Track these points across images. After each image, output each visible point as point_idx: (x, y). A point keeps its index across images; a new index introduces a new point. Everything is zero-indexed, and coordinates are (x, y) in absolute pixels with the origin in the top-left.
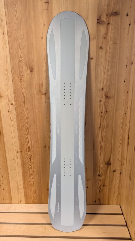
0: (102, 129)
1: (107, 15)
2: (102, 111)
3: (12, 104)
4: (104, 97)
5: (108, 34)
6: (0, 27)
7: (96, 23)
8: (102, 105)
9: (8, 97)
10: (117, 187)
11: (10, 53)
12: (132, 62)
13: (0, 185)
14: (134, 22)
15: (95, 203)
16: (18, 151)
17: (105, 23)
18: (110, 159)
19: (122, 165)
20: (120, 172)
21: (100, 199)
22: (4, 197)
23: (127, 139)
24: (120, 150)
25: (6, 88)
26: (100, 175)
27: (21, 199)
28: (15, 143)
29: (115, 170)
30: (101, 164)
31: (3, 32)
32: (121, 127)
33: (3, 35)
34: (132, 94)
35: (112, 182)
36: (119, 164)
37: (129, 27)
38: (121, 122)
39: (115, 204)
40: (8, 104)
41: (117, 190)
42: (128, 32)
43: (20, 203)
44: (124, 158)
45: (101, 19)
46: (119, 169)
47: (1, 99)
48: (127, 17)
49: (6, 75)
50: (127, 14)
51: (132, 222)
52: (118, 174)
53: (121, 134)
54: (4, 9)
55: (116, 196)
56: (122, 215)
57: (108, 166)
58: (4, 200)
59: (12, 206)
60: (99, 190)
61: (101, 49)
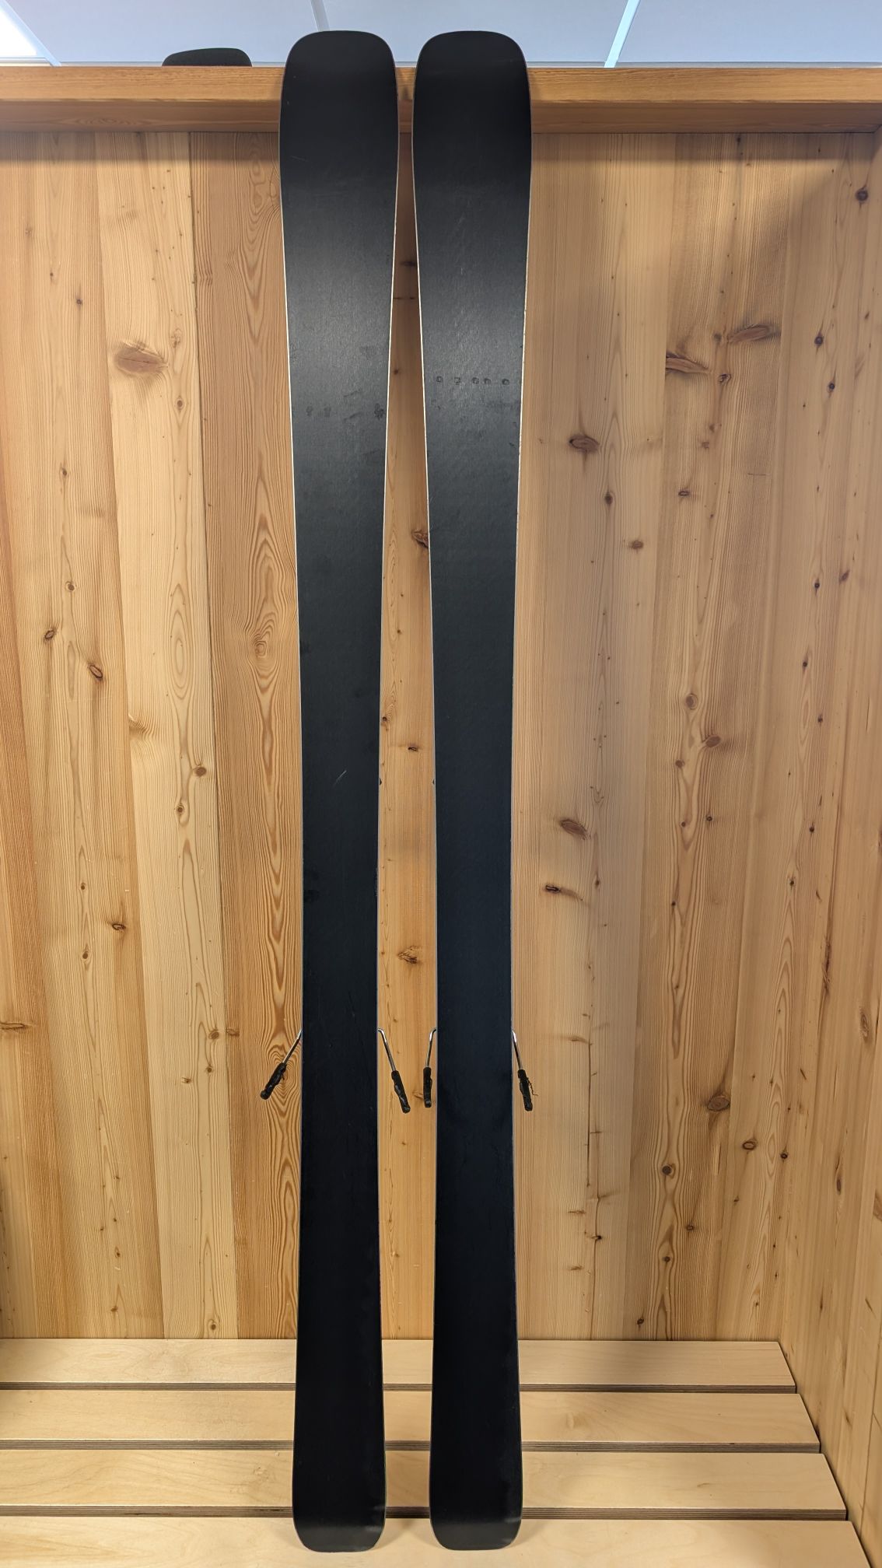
0: (683, 909)
1: (718, 337)
2: (688, 812)
3: (201, 771)
4: (699, 743)
5: (721, 425)
6: (164, 373)
7: (664, 370)
8: (689, 782)
9: (183, 734)
10: (765, 1238)
11: (210, 505)
12: (844, 571)
13: (102, 1230)
14: (857, 375)
15: (640, 1327)
16: (218, 1027)
17: (706, 372)
18: (725, 1077)
19: (789, 1109)
20: (781, 1152)
21: (668, 1305)
22: (119, 1298)
23: (821, 970)
24: (780, 1030)
25: (175, 686)
26: (673, 1165)
27: (218, 1312)
28: (203, 986)
29: (754, 1138)
30: (677, 1103)
31: (180, 396)
32: (787, 904)
33: (177, 411)
34: (843, 727)
35: (735, 1204)
36: (777, 1103)
37: (830, 395)
38: (788, 877)
39: (749, 1337)
40: (179, 771)
41: (762, 1255)
42: (825, 422)
43: (210, 1331)
44: (801, 1071)
45: (685, 353)
46: (773, 1136)
47: (140, 743)
48: (817, 349)
49: (180, 614)
50: (817, 338)
51: (850, 1416)
52: (772, 1160)
53: (788, 940)
54: (191, 287)
55: (758, 1286)
56: (795, 1390)
57: (717, 1117)
58: (115, 1315)
59: (164, 1353)
60: (665, 1256)
61: (685, 502)
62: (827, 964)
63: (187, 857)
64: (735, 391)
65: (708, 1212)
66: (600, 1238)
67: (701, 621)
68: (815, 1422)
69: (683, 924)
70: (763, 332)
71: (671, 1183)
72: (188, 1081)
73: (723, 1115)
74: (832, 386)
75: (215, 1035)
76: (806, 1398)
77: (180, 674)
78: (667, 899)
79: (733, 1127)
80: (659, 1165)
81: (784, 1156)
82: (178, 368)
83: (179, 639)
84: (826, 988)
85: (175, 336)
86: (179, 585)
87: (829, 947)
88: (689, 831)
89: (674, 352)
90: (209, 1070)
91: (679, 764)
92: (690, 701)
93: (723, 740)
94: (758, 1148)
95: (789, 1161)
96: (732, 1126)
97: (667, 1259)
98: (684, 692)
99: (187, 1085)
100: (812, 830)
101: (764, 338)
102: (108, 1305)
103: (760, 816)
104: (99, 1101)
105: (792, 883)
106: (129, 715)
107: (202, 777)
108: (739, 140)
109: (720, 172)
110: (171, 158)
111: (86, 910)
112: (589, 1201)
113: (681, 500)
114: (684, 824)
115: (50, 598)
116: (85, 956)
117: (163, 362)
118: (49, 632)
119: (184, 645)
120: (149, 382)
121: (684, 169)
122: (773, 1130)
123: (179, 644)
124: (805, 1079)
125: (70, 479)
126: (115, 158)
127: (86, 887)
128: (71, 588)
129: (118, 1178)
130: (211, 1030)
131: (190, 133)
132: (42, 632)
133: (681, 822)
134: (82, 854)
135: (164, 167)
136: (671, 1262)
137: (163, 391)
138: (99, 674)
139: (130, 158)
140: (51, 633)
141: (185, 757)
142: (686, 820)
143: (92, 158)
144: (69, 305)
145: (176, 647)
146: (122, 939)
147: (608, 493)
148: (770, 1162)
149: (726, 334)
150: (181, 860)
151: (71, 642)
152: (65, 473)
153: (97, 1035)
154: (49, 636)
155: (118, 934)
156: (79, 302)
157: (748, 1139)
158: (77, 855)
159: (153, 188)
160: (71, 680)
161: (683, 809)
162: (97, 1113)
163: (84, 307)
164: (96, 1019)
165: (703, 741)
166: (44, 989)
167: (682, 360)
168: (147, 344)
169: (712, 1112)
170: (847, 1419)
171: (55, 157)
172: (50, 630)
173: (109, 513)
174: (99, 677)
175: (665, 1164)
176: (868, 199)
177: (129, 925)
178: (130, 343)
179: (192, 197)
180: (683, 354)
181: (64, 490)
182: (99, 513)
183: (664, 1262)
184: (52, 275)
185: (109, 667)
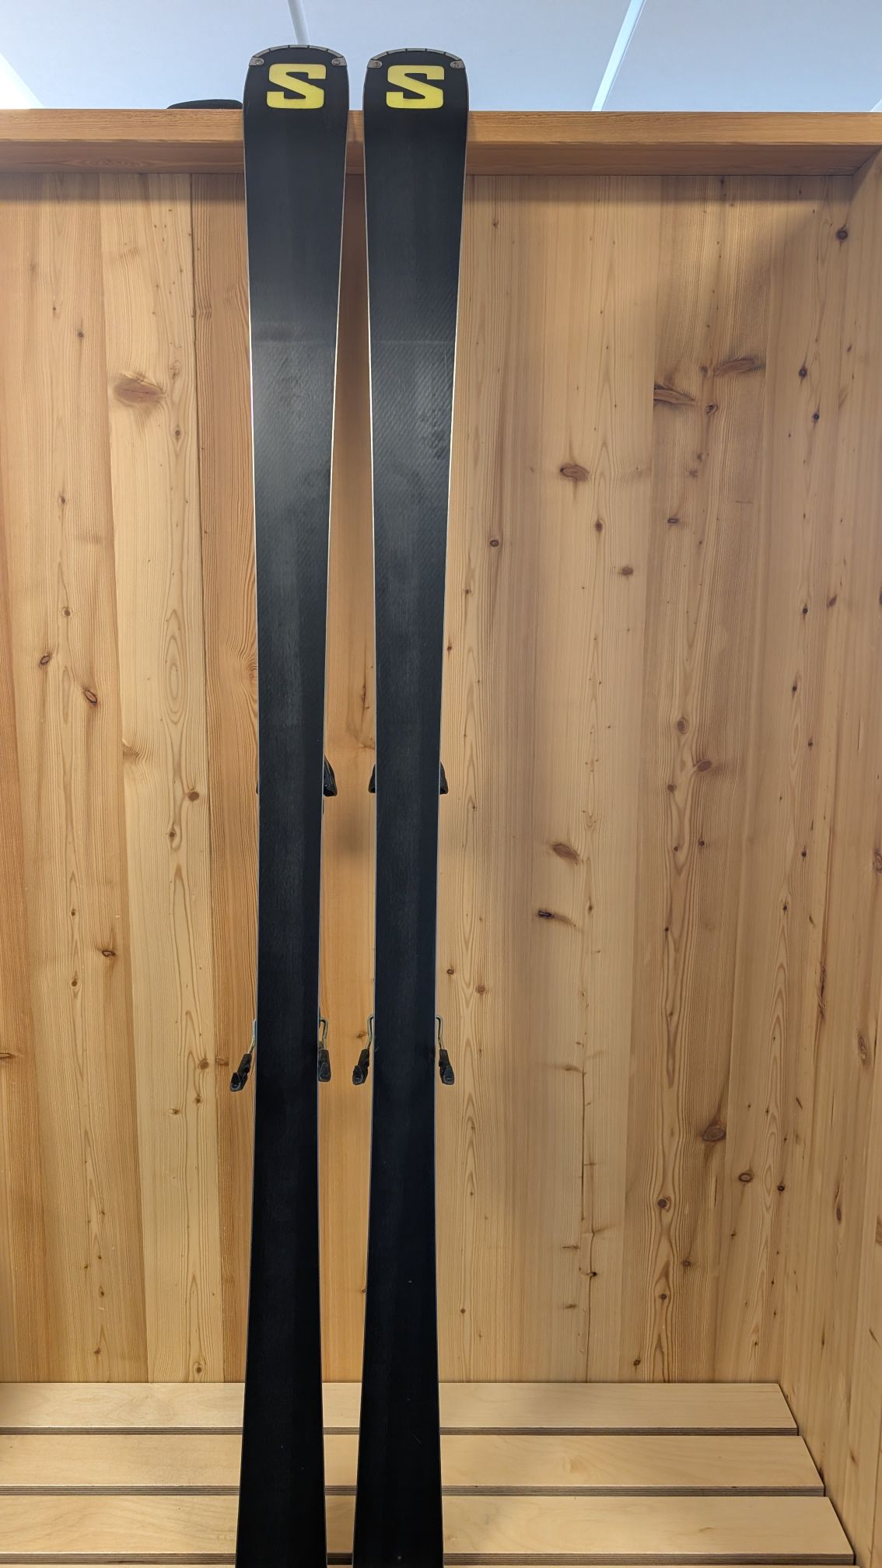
0: (677, 933)
1: (704, 369)
2: (681, 837)
3: (194, 796)
4: (690, 767)
5: (708, 455)
6: (163, 403)
7: (652, 402)
8: (681, 805)
9: (176, 757)
10: (763, 1273)
11: (206, 532)
12: (832, 596)
13: (86, 1267)
14: (840, 405)
15: (636, 1368)
16: (208, 1057)
17: (693, 403)
18: (720, 1106)
19: (785, 1139)
20: (778, 1184)
21: (664, 1344)
22: (103, 1341)
23: (816, 995)
24: (775, 1058)
25: (169, 710)
26: (669, 1199)
27: (204, 1354)
28: (193, 1014)
29: (751, 1170)
30: (672, 1134)
31: (178, 426)
32: (781, 928)
33: (175, 441)
34: (833, 752)
35: (732, 1239)
36: (773, 1133)
37: (814, 426)
38: (782, 901)
39: (748, 1379)
40: (172, 796)
41: (760, 1292)
42: (810, 452)
43: (196, 1374)
44: (797, 1099)
45: (673, 385)
46: (770, 1167)
47: (133, 767)
48: (801, 382)
49: (175, 639)
50: (801, 371)
51: (855, 1454)
52: (769, 1192)
53: (781, 966)
54: (191, 319)
55: (757, 1326)
56: (797, 1432)
57: (713, 1147)
58: (97, 1357)
59: (147, 1397)
60: (661, 1293)
61: (674, 528)
62: (823, 988)
63: (178, 882)
64: (722, 423)
65: (706, 1246)
66: (595, 1274)
67: (691, 646)
68: (818, 1463)
69: (677, 950)
70: (748, 365)
71: (667, 1217)
72: (176, 1112)
73: (719, 1146)
74: (816, 417)
75: (204, 1065)
76: (808, 1440)
77: (174, 699)
78: (661, 924)
79: (730, 1157)
80: (654, 1198)
81: (781, 1188)
82: (176, 398)
83: (174, 664)
84: (822, 1013)
85: (173, 368)
86: (174, 611)
87: (824, 971)
88: (682, 856)
89: (661, 384)
90: (198, 1101)
91: (671, 788)
92: (681, 726)
93: (714, 765)
94: (755, 1181)
95: (785, 1193)
96: (728, 1157)
97: (663, 1297)
98: (675, 717)
99: (175, 1116)
100: (804, 854)
101: (750, 370)
102: (91, 1347)
103: (752, 840)
104: (86, 1132)
105: (785, 908)
106: (124, 740)
107: (195, 802)
108: (722, 182)
109: (705, 212)
110: (173, 198)
111: (76, 936)
112: (584, 1235)
113: (669, 529)
114: (676, 849)
115: (46, 623)
116: (74, 984)
117: (162, 393)
118: (44, 657)
119: (179, 670)
120: (147, 413)
121: (670, 209)
122: (770, 1161)
123: (174, 668)
124: (801, 1107)
125: (69, 507)
126: (118, 197)
127: (77, 913)
128: (67, 613)
129: (103, 1213)
130: (201, 1059)
131: (191, 174)
132: (37, 656)
133: (674, 847)
134: (73, 880)
135: (165, 207)
136: (667, 1300)
137: (160, 422)
138: (93, 699)
139: (132, 198)
140: (46, 659)
141: (178, 783)
142: (679, 845)
143: (96, 198)
144: (70, 337)
145: (170, 673)
146: (112, 967)
147: (598, 521)
148: (767, 1194)
149: (712, 367)
150: (172, 885)
151: (66, 667)
152: (63, 501)
153: (85, 1065)
154: (44, 661)
155: (108, 961)
156: (81, 335)
157: (744, 1171)
158: (68, 881)
159: (155, 226)
160: (66, 707)
161: (675, 834)
162: (83, 1145)
163: (86, 340)
164: (85, 1048)
165: (694, 766)
166: (32, 1019)
167: (670, 392)
168: (147, 375)
169: (708, 1143)
170: (853, 1458)
171: (60, 197)
172: (46, 655)
173: (105, 540)
174: (93, 702)
175: (661, 1197)
176: (848, 238)
177: (119, 952)
178: (129, 374)
179: (192, 235)
180: (671, 386)
181: (62, 517)
182: (97, 540)
183: (661, 1300)
184: (54, 309)
185: (104, 692)
